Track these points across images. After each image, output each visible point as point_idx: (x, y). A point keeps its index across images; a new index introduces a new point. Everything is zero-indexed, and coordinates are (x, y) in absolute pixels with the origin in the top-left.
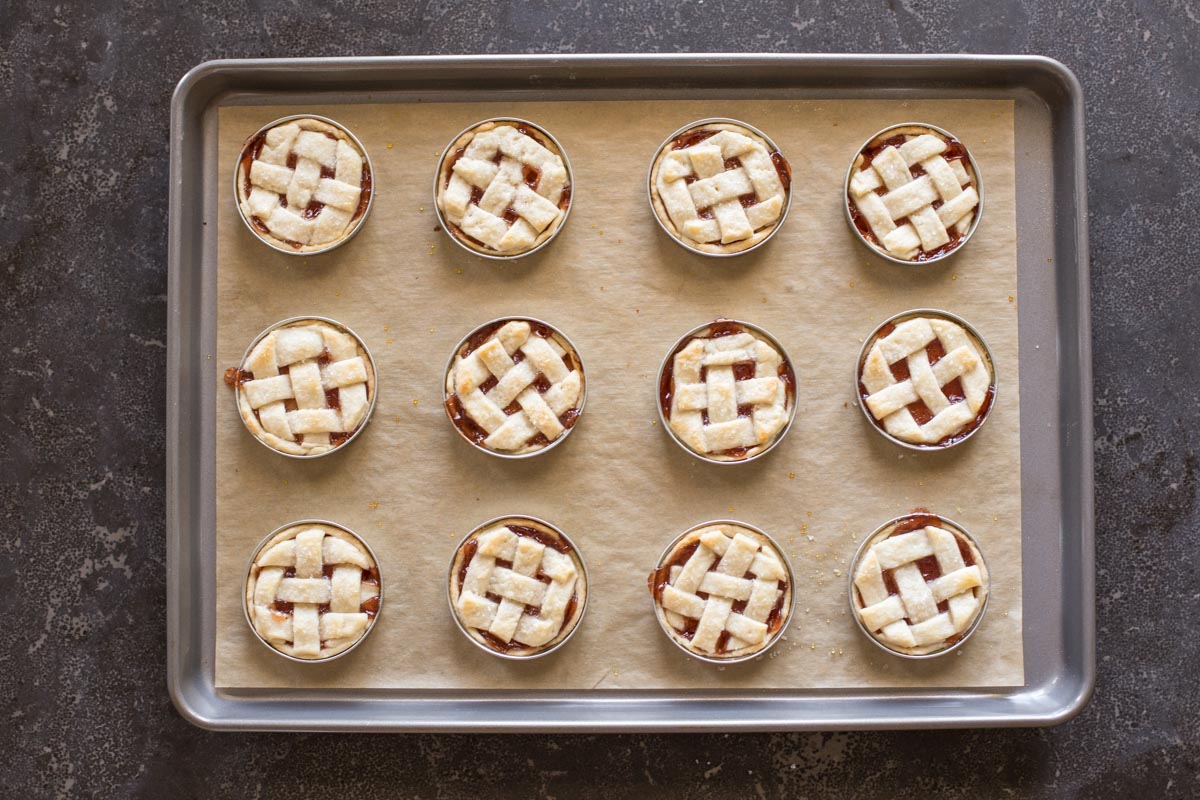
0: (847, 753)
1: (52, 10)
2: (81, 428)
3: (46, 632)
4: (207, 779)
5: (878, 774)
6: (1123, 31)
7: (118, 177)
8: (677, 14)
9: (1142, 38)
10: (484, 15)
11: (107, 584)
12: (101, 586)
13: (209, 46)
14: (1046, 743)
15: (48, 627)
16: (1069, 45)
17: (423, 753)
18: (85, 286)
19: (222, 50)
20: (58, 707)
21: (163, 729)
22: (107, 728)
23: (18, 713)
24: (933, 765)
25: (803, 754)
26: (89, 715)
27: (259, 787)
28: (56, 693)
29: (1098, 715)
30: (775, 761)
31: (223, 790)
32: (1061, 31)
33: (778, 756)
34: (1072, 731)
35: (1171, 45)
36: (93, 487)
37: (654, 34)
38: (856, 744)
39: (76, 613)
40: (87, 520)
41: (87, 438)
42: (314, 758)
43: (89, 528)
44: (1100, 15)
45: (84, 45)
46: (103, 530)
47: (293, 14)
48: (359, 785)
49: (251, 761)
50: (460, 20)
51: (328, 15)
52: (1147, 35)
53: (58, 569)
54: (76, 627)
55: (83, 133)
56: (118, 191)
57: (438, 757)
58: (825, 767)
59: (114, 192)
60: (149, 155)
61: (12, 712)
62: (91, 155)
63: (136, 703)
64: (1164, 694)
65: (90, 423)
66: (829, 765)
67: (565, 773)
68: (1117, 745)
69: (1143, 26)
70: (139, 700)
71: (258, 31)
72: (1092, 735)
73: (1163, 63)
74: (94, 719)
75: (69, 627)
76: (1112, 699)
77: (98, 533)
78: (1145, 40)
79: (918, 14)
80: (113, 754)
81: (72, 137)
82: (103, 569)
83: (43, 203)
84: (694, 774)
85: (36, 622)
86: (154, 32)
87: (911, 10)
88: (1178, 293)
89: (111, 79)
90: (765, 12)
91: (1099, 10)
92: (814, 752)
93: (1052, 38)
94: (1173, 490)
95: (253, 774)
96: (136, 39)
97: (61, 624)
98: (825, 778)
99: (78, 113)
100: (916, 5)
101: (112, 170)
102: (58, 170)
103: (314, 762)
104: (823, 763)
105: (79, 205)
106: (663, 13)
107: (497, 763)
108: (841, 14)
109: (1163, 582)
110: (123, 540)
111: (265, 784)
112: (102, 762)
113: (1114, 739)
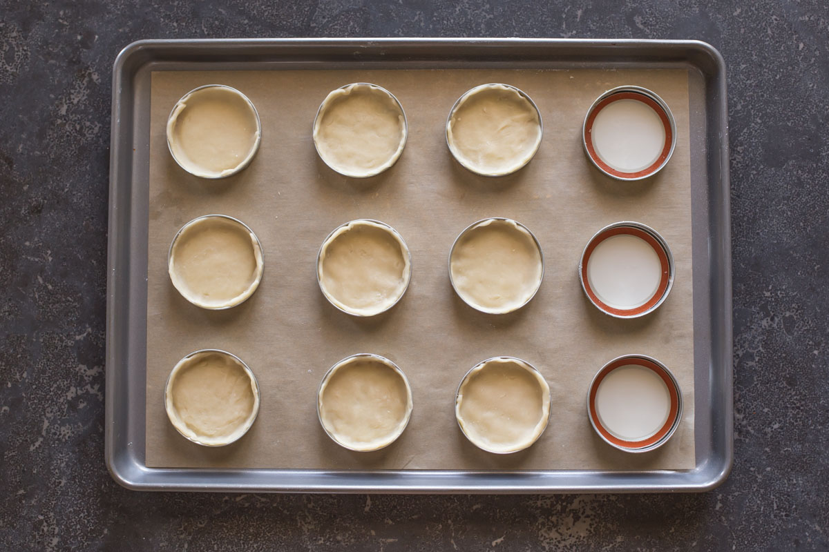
0: (590, 531)
1: (58, 13)
2: (71, 297)
3: (42, 436)
4: (150, 540)
5: (611, 545)
6: (785, 43)
7: (100, 127)
8: (483, 26)
9: (798, 48)
10: (352, 23)
11: (85, 404)
12: (81, 406)
14: (726, 526)
15: (44, 433)
16: (748, 52)
17: (299, 524)
18: (75, 201)
20: (49, 488)
21: (121, 505)
22: (83, 503)
23: (21, 492)
24: (648, 540)
25: (559, 531)
26: (70, 494)
27: (186, 546)
28: (48, 479)
29: (762, 508)
30: (540, 535)
31: (161, 547)
32: (743, 42)
33: (542, 532)
34: (744, 519)
35: (817, 53)
36: (78, 338)
38: (595, 525)
39: (63, 424)
40: (73, 360)
41: (74, 304)
42: (225, 527)
43: (74, 366)
44: (769, 32)
45: (79, 38)
46: (83, 367)
47: (222, 21)
48: (255, 546)
49: (181, 527)
50: (336, 27)
51: (246, 21)
52: (801, 45)
53: (52, 393)
54: (63, 433)
55: (77, 97)
56: (100, 137)
57: (310, 528)
58: (574, 540)
59: (97, 137)
61: (17, 491)
62: (82, 112)
63: (103, 486)
64: (807, 494)
65: (77, 294)
66: (577, 538)
67: (397, 540)
68: (775, 529)
69: (799, 40)
70: (105, 484)
71: (198, 31)
72: (758, 522)
73: (812, 65)
74: (73, 497)
75: (58, 433)
76: (772, 497)
77: (80, 369)
78: (800, 49)
79: (646, 29)
80: (86, 522)
81: (70, 99)
82: (83, 394)
83: (48, 145)
84: (485, 543)
85: (36, 429)
86: (127, 30)
87: (641, 27)
88: (820, 221)
89: (97, 61)
90: (543, 26)
91: (769, 29)
92: (567, 530)
93: (736, 47)
94: (815, 355)
95: (182, 536)
96: (115, 34)
97: (53, 431)
98: (574, 548)
99: (74, 83)
100: (645, 23)
101: (96, 123)
102: (59, 121)
103: (224, 529)
104: (573, 537)
105: (73, 146)
106: (474, 25)
107: (350, 532)
108: (594, 28)
109: (807, 418)
110: (97, 375)
111: (190, 543)
112: (78, 527)
113: (773, 524)
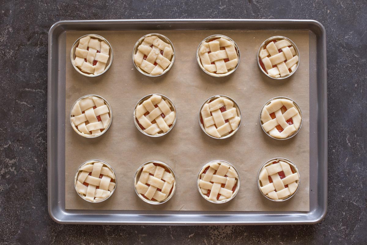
0: (232, 231)
2: (2, 128)
4: (39, 235)
5: (242, 237)
6: (321, 10)
7: (13, 52)
8: (183, 4)
9: (327, 12)
10: (124, 3)
11: (9, 176)
12: (7, 177)
13: (41, 12)
14: (293, 229)
16: (304, 14)
17: (104, 228)
18: (3, 85)
19: (45, 14)
21: (25, 220)
22: (9, 220)
24: (258, 235)
25: (218, 231)
26: (3, 215)
27: (54, 238)
30: (210, 232)
31: (44, 239)
32: (302, 10)
33: (211, 231)
35: (336, 15)
36: (5, 146)
37: (176, 10)
38: (235, 228)
40: (3, 156)
41: (3, 132)
42: (71, 230)
43: (4, 159)
44: (314, 5)
45: (3, 12)
46: (8, 160)
47: (67, 3)
48: (84, 238)
49: (52, 230)
50: (117, 5)
51: (77, 3)
52: (329, 11)
55: (2, 39)
57: (108, 230)
58: (225, 235)
59: (12, 57)
60: (22, 46)
62: (5, 45)
63: (18, 212)
64: (330, 214)
65: (4, 127)
66: (226, 234)
67: (147, 235)
69: (327, 9)
71: (56, 8)
73: (333, 20)
74: (5, 217)
77: (6, 160)
78: (328, 13)
79: (258, 4)
80: (11, 227)
82: (8, 171)
84: (185, 236)
86: (24, 8)
87: (256, 3)
88: (336, 91)
89: (11, 22)
90: (210, 4)
91: (314, 4)
92: (222, 230)
93: (299, 12)
94: (333, 152)
95: (53, 234)
96: (19, 10)
98: (225, 238)
99: (1, 32)
100: (257, 2)
101: (11, 50)
103: (71, 231)
104: (225, 233)
105: (1, 61)
106: (179, 3)
107: (126, 232)
108: (234, 4)
109: (330, 180)
110: (14, 163)
111: (56, 237)
112: (7, 230)
113: (314, 228)
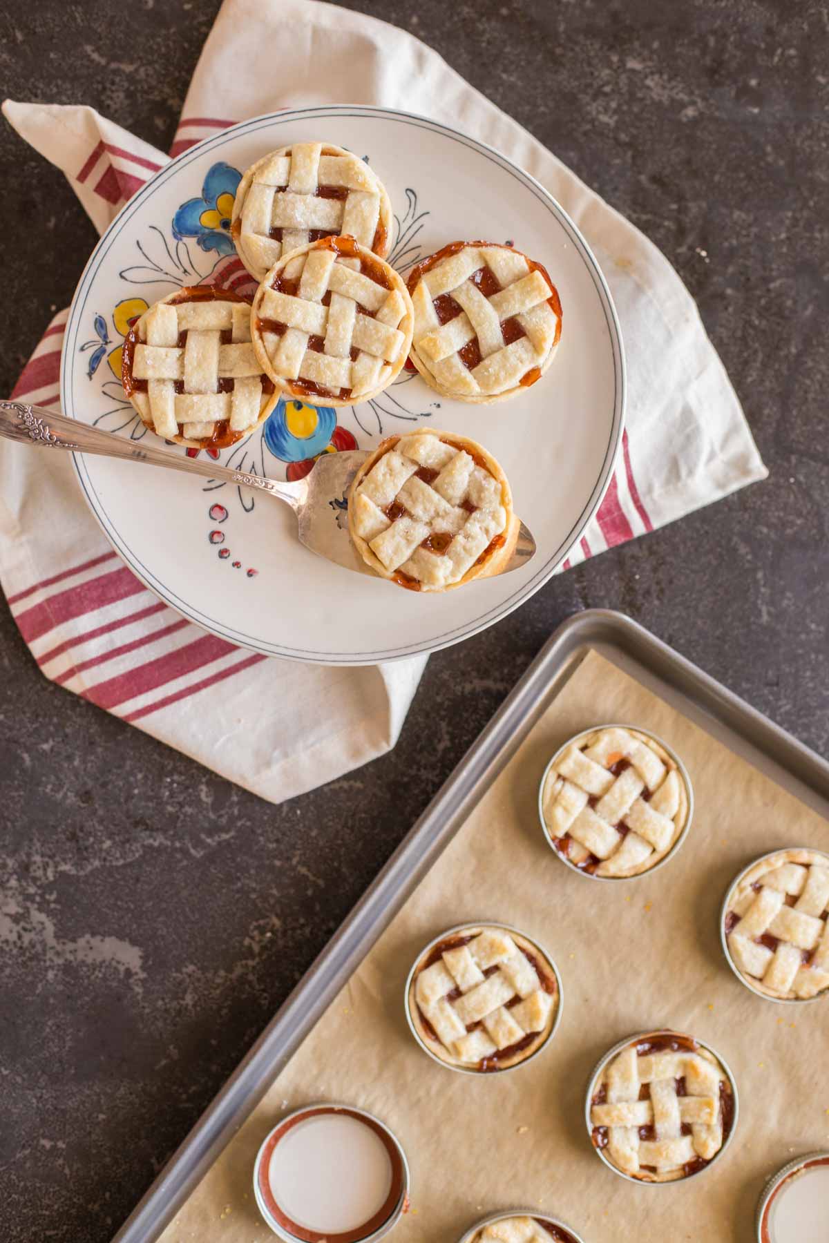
1: (791, 47)
3: (108, 63)
7: (609, 124)
13: (756, 219)
14: (14, 1156)
15: (113, 66)
19: (752, 235)
20: (27, 80)
22: (5, 134)
23: (19, 36)
28: (42, 77)
29: (47, 1213)
34: (29, 1184)
37: (783, 710)
38: (7, 949)
39: (130, 95)
45: (753, 82)
47: (794, 311)
53: (177, 74)
54: (115, 95)
55: (657, 84)
56: (594, 126)
59: (593, 121)
60: (634, 157)
61: (21, 30)
62: (632, 94)
68: (14, 1233)
70: (36, 168)
71: (774, 273)
72: (25, 1206)
75: (114, 88)
76: (65, 1227)
81: (652, 73)
83: (576, 43)
85: (119, 52)
86: (770, 159)
89: (717, 114)
96: (763, 139)
97: (117, 79)
99: (679, 79)
101: (616, 118)
102: (615, 58)
105: (577, 83)
113: (21, 1230)
